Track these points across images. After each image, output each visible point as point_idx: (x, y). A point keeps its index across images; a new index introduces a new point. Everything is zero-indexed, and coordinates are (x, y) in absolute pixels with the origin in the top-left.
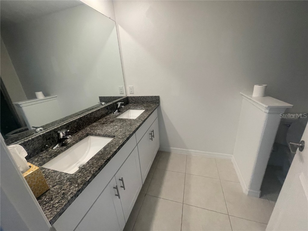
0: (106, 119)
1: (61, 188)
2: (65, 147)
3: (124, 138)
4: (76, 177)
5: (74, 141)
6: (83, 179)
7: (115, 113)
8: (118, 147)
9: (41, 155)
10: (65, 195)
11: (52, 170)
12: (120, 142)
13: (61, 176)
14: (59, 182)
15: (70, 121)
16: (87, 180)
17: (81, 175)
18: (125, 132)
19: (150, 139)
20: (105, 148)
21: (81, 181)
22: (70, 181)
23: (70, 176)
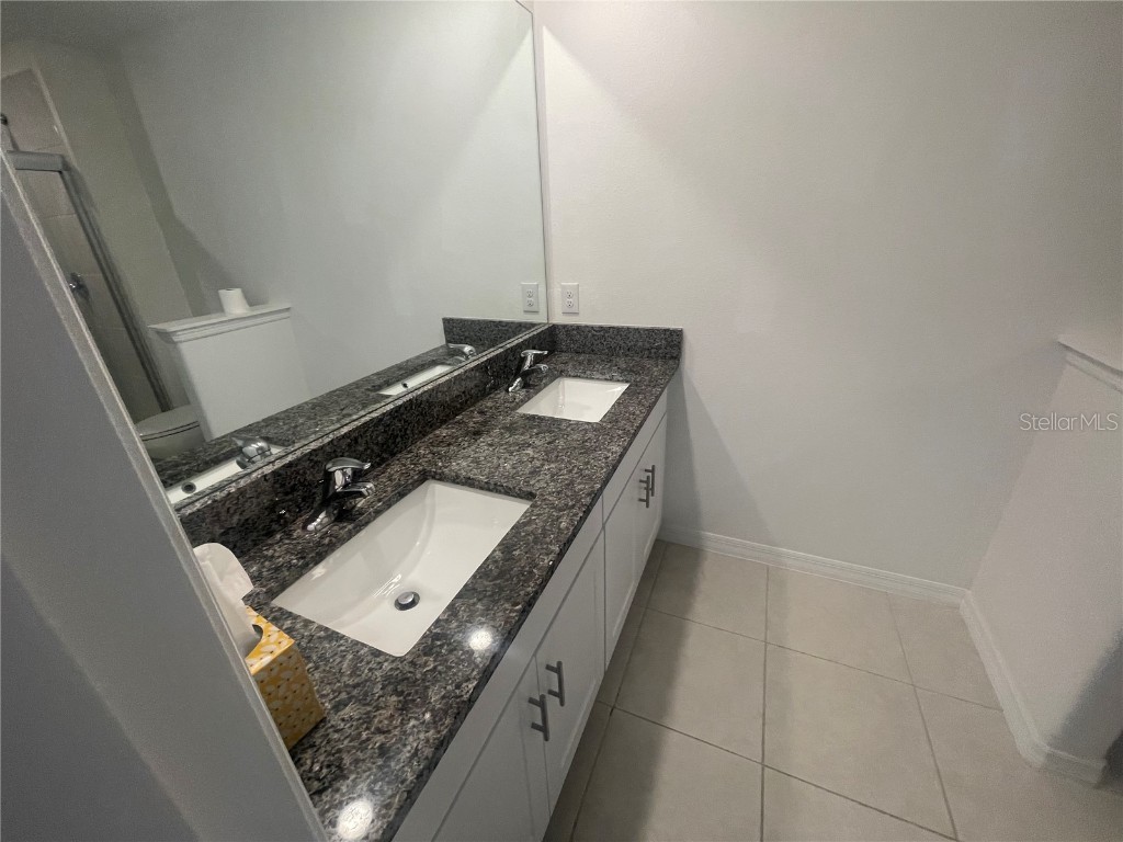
0: (482, 413)
1: (367, 720)
2: (350, 527)
3: (573, 506)
4: (419, 676)
5: (379, 500)
6: (449, 687)
7: (510, 389)
8: (556, 549)
9: (270, 552)
10: (389, 758)
11: (321, 628)
12: (563, 525)
13: (358, 658)
14: (355, 686)
15: (363, 420)
16: (466, 697)
17: (435, 668)
18: (572, 483)
19: (641, 500)
20: (506, 546)
21: (443, 697)
22: (397, 693)
23: (394, 665)
